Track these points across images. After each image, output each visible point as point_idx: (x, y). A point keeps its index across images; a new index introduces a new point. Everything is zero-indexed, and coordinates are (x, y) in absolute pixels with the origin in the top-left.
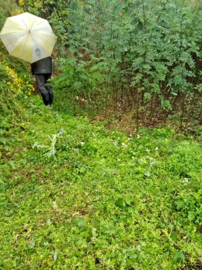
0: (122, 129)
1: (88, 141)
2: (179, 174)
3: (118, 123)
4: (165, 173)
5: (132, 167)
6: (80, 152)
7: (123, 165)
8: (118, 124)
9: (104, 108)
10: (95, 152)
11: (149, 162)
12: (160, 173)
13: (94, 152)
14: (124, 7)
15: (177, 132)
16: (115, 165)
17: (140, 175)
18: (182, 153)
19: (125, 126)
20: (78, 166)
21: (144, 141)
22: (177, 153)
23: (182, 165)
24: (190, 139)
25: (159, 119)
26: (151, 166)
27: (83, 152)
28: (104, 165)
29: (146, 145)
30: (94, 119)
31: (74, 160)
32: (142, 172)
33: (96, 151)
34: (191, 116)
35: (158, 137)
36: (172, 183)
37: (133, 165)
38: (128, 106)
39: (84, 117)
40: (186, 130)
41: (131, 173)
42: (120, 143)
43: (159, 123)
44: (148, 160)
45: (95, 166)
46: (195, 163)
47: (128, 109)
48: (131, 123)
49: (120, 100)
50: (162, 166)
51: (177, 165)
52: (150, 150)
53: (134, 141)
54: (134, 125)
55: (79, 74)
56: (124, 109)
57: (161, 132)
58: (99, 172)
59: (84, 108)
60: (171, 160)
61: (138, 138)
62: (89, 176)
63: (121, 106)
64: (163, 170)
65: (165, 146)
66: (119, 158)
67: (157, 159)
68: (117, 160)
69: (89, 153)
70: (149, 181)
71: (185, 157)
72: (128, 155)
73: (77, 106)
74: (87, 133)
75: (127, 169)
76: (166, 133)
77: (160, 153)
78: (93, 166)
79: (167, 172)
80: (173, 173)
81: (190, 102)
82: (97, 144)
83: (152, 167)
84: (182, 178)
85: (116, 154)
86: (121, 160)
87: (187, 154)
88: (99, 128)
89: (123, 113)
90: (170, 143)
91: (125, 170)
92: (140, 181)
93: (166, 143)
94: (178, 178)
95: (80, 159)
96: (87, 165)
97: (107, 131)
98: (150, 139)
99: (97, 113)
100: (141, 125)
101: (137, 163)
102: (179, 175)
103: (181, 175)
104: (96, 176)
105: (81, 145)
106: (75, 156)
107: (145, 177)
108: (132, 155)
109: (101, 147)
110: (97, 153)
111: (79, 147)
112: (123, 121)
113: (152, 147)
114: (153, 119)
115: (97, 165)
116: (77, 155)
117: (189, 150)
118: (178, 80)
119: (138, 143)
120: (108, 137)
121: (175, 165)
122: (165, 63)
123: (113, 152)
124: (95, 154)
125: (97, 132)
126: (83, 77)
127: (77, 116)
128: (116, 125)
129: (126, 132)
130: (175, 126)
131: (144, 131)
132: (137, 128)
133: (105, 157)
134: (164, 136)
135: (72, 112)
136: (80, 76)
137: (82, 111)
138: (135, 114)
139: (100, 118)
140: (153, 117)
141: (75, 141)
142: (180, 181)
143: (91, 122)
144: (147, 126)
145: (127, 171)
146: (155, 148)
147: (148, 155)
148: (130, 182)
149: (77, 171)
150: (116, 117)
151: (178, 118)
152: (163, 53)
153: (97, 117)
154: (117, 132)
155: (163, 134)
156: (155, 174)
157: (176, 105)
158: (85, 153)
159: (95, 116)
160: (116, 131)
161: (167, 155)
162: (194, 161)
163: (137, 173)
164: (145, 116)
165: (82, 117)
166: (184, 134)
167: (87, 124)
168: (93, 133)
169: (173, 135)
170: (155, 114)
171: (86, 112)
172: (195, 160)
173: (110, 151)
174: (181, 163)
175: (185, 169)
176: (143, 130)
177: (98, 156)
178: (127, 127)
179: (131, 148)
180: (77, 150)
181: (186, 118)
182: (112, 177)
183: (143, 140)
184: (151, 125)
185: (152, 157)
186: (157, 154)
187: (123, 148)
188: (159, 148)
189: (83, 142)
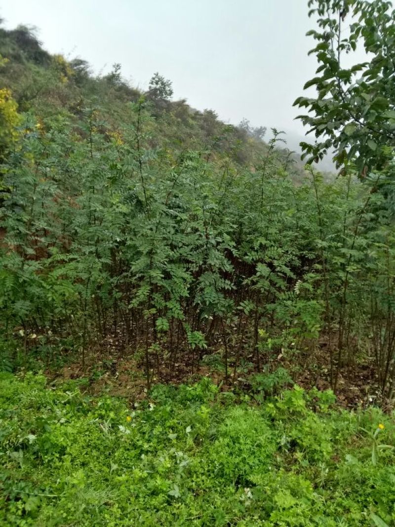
0: (119, 393)
1: (44, 431)
2: (235, 480)
3: (109, 379)
4: (209, 483)
5: (142, 480)
6: (26, 460)
7: (124, 477)
8: (109, 382)
9: (81, 349)
10: (60, 456)
11: (176, 463)
12: (199, 485)
13: (58, 455)
14: (110, 176)
15: (222, 390)
16: (107, 480)
17: (161, 497)
18: (233, 434)
19: (124, 384)
20: (22, 496)
21: (163, 417)
22: (225, 435)
23: (237, 460)
24: (245, 402)
25: (187, 365)
26: (180, 471)
27: (32, 457)
28: (82, 486)
29: (168, 424)
30: (58, 376)
31: (10, 482)
32: (165, 489)
33: (62, 451)
34: (241, 355)
35: (189, 403)
36: (223, 505)
37: (145, 474)
38: (129, 341)
39: (35, 373)
40: (235, 383)
41: (141, 495)
42: (114, 426)
43: (188, 372)
44: (173, 457)
45: (60, 490)
46: (259, 453)
47: (128, 348)
48: (135, 377)
49: (112, 331)
50: (202, 467)
51: (228, 462)
52: (176, 435)
53: (143, 419)
54: (142, 381)
55: (26, 284)
56: (121, 349)
57: (193, 393)
58: (70, 505)
59: (36, 352)
60: (217, 453)
61: (151, 409)
62: (48, 518)
63: (114, 342)
64: (204, 477)
65: (202, 423)
66: (115, 462)
67: (191, 453)
68: (109, 467)
69: (47, 458)
70: (178, 508)
71: (239, 443)
72: (133, 453)
73: (20, 347)
74: (42, 410)
75: (132, 487)
76: (201, 393)
77: (196, 439)
78: (57, 490)
79: (212, 481)
80: (223, 480)
81: (235, 329)
82: (66, 434)
83: (183, 474)
84: (240, 490)
85: (108, 452)
86: (119, 465)
87: (242, 435)
88: (70, 395)
89: (119, 358)
90: (212, 415)
91: (129, 490)
92: (161, 512)
93: (204, 416)
94: (233, 491)
95: (26, 477)
96: (43, 491)
97: (86, 401)
98: (175, 409)
99: (65, 361)
100: (155, 379)
101: (153, 468)
102: (234, 484)
103: (237, 483)
104: (65, 515)
105: (29, 441)
106: (13, 472)
107: (169, 499)
108: (142, 452)
109: (75, 441)
110: (66, 456)
111: (25, 446)
112: (120, 373)
113: (180, 427)
114: (177, 365)
115: (66, 487)
116: (20, 467)
117: (245, 427)
118: (211, 295)
119: (153, 421)
120: (90, 414)
121: (225, 462)
122: (186, 265)
123: (102, 448)
124: (60, 459)
125: (65, 404)
126: (34, 290)
127: (20, 371)
128: (106, 383)
129: (127, 398)
130: (216, 376)
131: (161, 393)
132: (148, 386)
133: (83, 465)
134: (200, 399)
135: (9, 364)
136: (28, 289)
137: (31, 360)
138: (142, 358)
139: (71, 372)
140: (176, 361)
141: (14, 434)
142: (237, 496)
143: (52, 383)
144: (167, 381)
145: (132, 491)
146: (185, 428)
147: (173, 446)
148: (141, 519)
149: (18, 509)
150: (105, 366)
151: (220, 359)
152: (181, 251)
153: (65, 369)
154: (109, 402)
155: (197, 396)
156: (189, 489)
157: (213, 334)
158: (37, 461)
159: (61, 367)
160: (106, 399)
161: (208, 441)
162: (256, 449)
163: (154, 493)
164: (162, 359)
165: (31, 373)
166: (234, 392)
167: (42, 387)
168: (55, 407)
169: (215, 395)
170: (178, 355)
171: (41, 359)
172: (258, 446)
173: (95, 448)
174: (234, 456)
175: (244, 469)
176: (160, 390)
177: (67, 464)
178: (128, 387)
179: (139, 435)
180: (19, 455)
181: (233, 359)
182: (101, 512)
183: (160, 413)
184: (173, 377)
185: (182, 450)
186: (190, 441)
187: (122, 437)
188: (192, 428)
189: (33, 433)
